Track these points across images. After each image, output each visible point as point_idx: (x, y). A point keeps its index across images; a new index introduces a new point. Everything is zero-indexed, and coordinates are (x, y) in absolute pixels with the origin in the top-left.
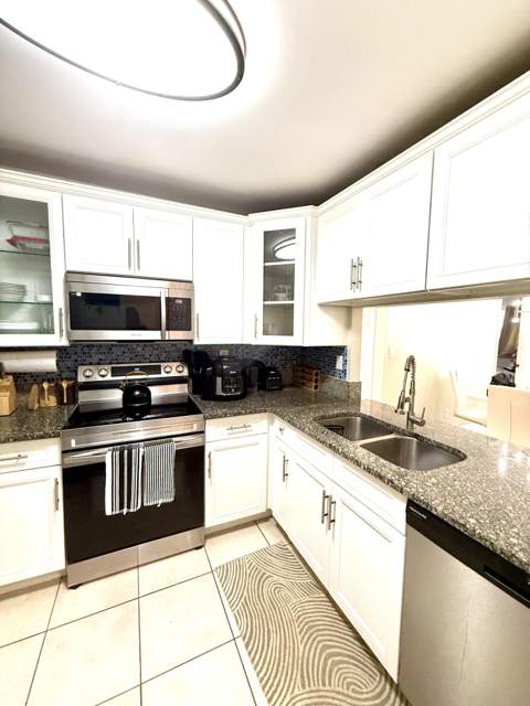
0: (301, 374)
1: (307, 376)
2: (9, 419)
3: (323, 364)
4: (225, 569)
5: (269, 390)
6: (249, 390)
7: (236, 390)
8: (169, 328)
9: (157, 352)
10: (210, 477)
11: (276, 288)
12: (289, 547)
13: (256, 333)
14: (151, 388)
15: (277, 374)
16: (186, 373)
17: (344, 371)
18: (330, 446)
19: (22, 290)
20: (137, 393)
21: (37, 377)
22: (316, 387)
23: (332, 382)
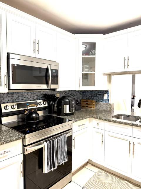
3: (96, 98)
4: (87, 185)
12: (102, 171)
15: (79, 103)
17: (108, 100)
22: (94, 107)
23: (102, 105)
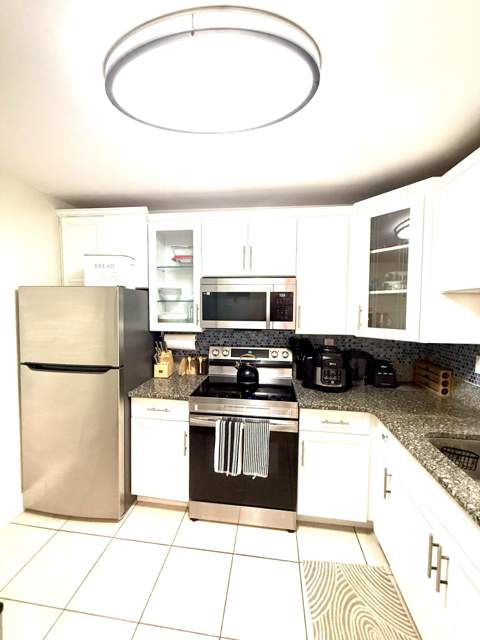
0: (424, 373)
1: (431, 376)
2: (166, 381)
3: (455, 364)
4: (312, 567)
5: (380, 386)
6: (353, 382)
7: (336, 382)
8: (273, 319)
9: (267, 338)
10: (302, 465)
11: (387, 275)
13: (360, 324)
14: (259, 370)
15: (390, 369)
16: (290, 359)
18: (440, 481)
19: (179, 291)
20: (247, 373)
21: (186, 353)
22: (445, 392)
23: (468, 389)
